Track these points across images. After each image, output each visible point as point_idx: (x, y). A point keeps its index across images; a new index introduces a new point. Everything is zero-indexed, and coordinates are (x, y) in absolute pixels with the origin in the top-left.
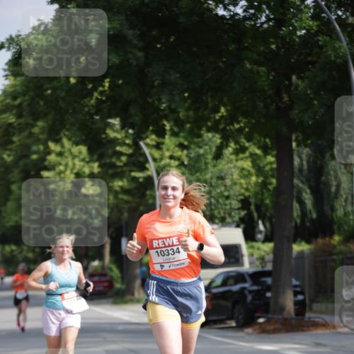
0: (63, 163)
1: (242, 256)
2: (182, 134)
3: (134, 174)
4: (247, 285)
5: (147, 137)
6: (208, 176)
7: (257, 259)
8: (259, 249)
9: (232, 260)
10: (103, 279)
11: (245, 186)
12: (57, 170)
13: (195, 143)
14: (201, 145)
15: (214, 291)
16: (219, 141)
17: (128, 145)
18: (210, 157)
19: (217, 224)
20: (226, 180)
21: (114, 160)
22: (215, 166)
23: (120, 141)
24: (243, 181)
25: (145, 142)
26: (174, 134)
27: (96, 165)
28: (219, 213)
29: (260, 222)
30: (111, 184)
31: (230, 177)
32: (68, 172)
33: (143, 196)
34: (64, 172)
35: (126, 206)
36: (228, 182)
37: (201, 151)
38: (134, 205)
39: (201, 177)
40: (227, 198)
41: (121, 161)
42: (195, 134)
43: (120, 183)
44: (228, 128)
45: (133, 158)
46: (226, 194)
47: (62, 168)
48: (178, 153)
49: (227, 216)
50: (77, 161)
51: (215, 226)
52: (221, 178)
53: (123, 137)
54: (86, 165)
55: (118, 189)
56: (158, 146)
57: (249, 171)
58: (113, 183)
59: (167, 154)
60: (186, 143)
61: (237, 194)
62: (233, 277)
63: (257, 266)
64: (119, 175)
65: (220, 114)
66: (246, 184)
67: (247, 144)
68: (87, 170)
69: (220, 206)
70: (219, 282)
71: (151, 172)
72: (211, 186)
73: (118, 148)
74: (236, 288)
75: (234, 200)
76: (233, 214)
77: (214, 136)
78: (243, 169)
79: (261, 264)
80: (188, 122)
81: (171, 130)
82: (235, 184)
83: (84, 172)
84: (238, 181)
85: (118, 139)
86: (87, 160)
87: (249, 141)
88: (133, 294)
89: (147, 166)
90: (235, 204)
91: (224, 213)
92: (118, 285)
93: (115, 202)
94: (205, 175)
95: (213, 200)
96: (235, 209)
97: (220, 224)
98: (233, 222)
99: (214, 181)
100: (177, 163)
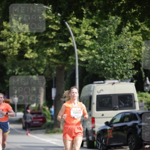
0: (13, 36)
1: (135, 102)
2: (94, 17)
3: (60, 44)
4: (137, 122)
5: (70, 19)
6: (112, 46)
7: (145, 104)
8: (146, 97)
9: (128, 105)
10: (39, 116)
11: (137, 53)
12: (8, 40)
13: (103, 23)
14: (107, 24)
15: (115, 125)
16: (119, 22)
17: (57, 24)
18: (113, 33)
19: (118, 80)
20: (125, 49)
21: (47, 34)
22: (116, 39)
23: (52, 21)
24: (136, 50)
25: (69, 22)
26: (89, 17)
27: (35, 37)
28: (119, 72)
29: (147, 78)
30: (45, 51)
31: (127, 47)
32: (15, 43)
33: (67, 59)
34: (13, 43)
35: (56, 67)
36: (126, 50)
37: (107, 29)
38: (60, 65)
39: (106, 47)
40: (125, 61)
41: (52, 35)
42: (104, 17)
43: (51, 51)
44: (127, 12)
45: (60, 34)
46: (124, 58)
47: (11, 39)
48: (91, 30)
49: (124, 74)
50: (21, 35)
51: (116, 81)
52: (121, 48)
53: (53, 18)
54: (28, 38)
55: (50, 54)
56: (78, 25)
57: (140, 43)
58: (46, 50)
59: (84, 31)
60: (97, 23)
61: (132, 59)
62: (128, 116)
63: (145, 109)
64: (50, 45)
65: (121, 3)
66: (138, 52)
67: (140, 24)
68: (28, 41)
69: (120, 67)
70: (118, 119)
71: (73, 43)
72: (114, 53)
73: (50, 26)
74: (130, 124)
75: (130, 63)
76: (129, 72)
77: (116, 18)
78: (136, 41)
79: (147, 107)
80: (99, 8)
81: (87, 13)
82: (131, 52)
83: (27, 43)
84: (133, 50)
85: (50, 20)
86: (29, 34)
87: (141, 21)
88: (59, 127)
89: (70, 39)
90: (130, 66)
91: (123, 72)
92: (49, 121)
93: (48, 64)
94: (110, 45)
95: (115, 63)
96: (131, 69)
97: (120, 80)
98: (129, 78)
99: (116, 50)
100: (90, 37)
